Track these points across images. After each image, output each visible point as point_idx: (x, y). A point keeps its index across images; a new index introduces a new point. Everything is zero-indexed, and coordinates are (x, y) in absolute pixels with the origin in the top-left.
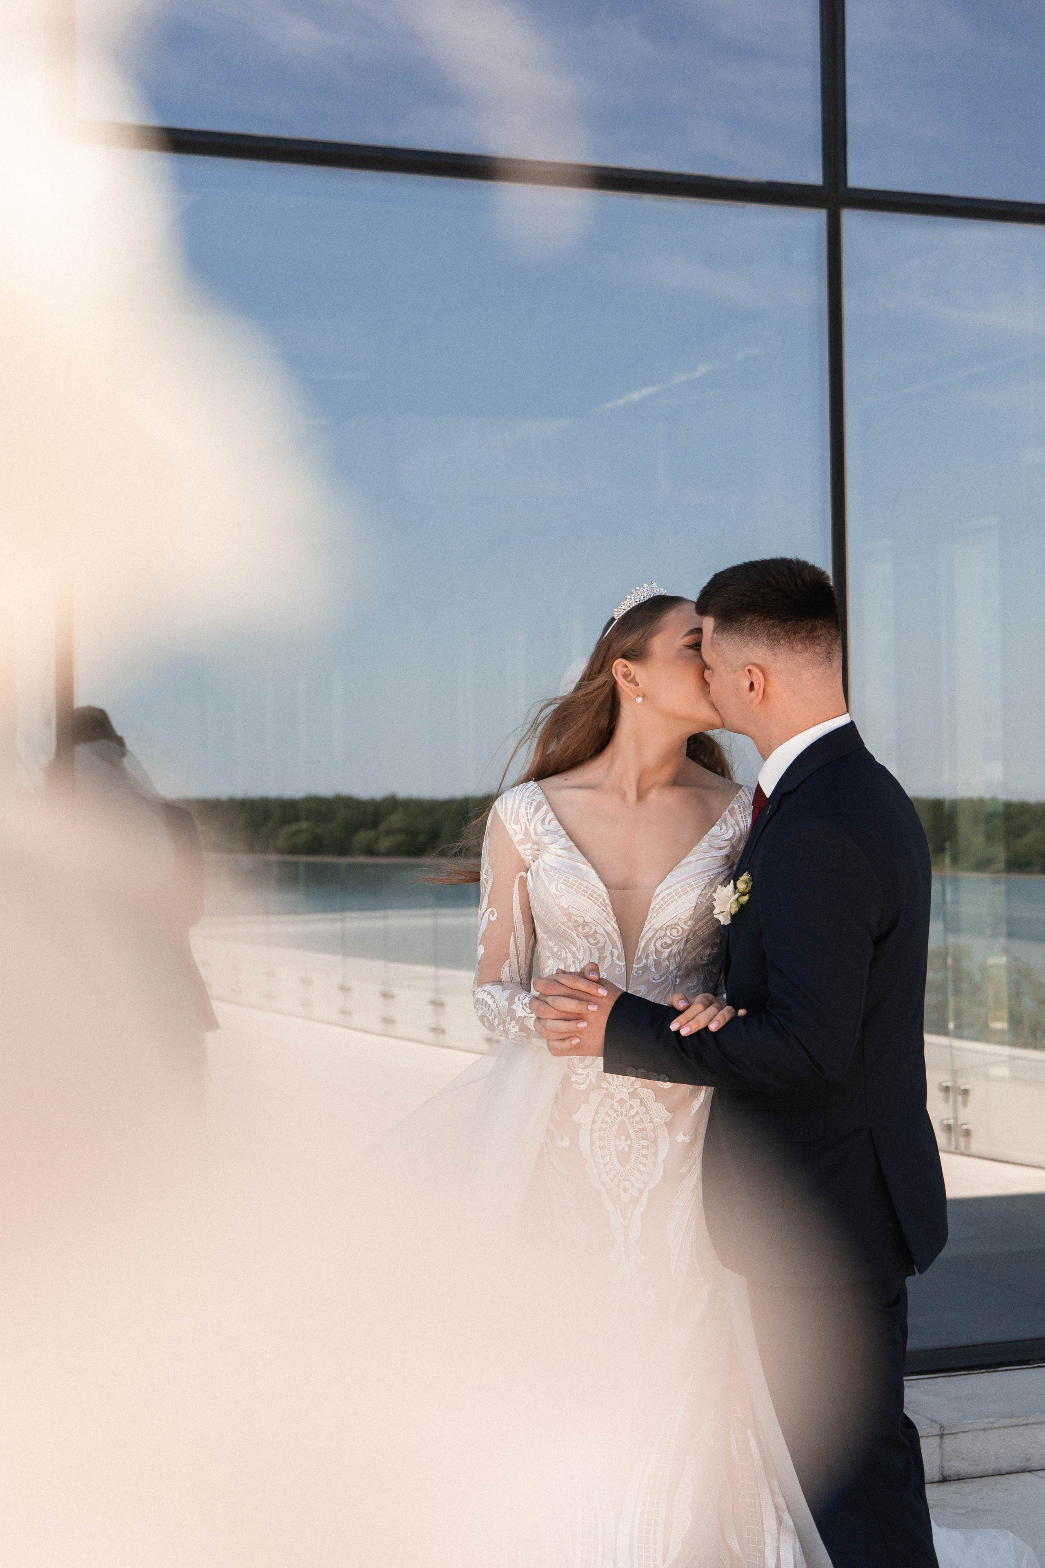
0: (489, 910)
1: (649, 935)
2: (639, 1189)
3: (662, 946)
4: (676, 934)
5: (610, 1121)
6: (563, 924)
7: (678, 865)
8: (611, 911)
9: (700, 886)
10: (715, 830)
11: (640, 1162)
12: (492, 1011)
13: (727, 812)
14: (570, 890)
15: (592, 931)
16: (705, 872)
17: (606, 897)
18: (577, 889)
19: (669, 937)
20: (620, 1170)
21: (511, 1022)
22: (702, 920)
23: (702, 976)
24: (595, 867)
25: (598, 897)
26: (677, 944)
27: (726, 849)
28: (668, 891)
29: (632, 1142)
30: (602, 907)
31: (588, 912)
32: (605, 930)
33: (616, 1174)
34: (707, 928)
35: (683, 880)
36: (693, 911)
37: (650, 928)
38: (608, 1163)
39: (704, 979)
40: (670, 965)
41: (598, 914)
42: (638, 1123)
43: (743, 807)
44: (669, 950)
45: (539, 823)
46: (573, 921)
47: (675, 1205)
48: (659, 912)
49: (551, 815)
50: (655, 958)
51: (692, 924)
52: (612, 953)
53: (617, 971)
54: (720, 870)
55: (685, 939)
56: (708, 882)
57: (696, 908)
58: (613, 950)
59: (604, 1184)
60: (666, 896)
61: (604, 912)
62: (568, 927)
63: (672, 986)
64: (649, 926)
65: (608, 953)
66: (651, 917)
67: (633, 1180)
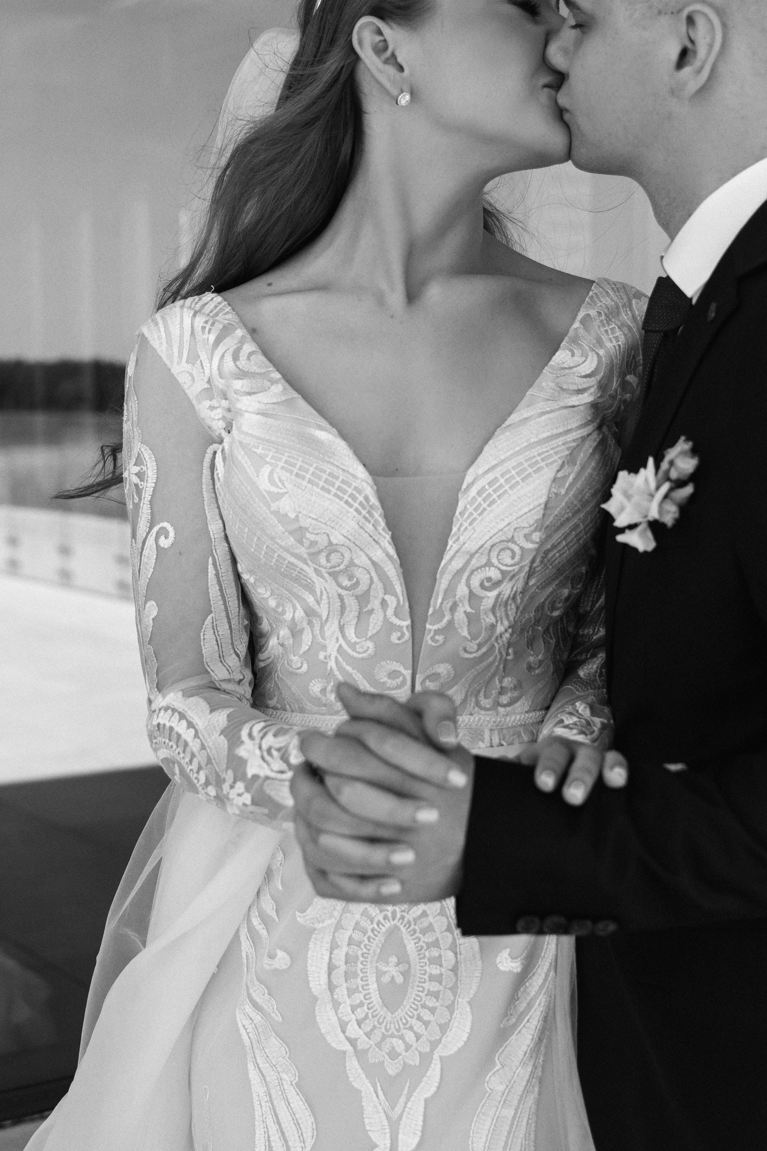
0: (155, 529)
1: (457, 564)
2: (420, 1053)
3: (482, 586)
4: (509, 561)
5: (371, 927)
6: (287, 551)
7: (504, 426)
8: (380, 519)
9: (552, 463)
10: (561, 357)
11: (424, 1006)
12: (193, 756)
13: (576, 325)
14: (300, 481)
15: (346, 562)
16: (559, 435)
17: (370, 491)
18: (312, 478)
19: (496, 567)
20: (385, 1018)
21: (235, 782)
22: (558, 528)
23: (553, 642)
24: (343, 436)
25: (355, 493)
26: (511, 579)
27: (589, 392)
28: (490, 476)
29: (410, 967)
30: (364, 512)
31: (337, 523)
32: (370, 559)
33: (376, 1023)
34: (566, 545)
35: (518, 453)
36: (542, 512)
37: (457, 552)
38: (361, 1004)
39: (556, 646)
40: (497, 622)
41: (357, 527)
42: (424, 932)
43: (605, 314)
44: (493, 594)
45: (229, 358)
46: (306, 543)
47: (488, 1090)
48: (475, 519)
49: (249, 347)
50: (469, 610)
51: (540, 538)
52: (384, 603)
53: (394, 638)
54: (584, 432)
55: (527, 569)
56: (567, 455)
57: (548, 506)
58: (387, 597)
59: (353, 1042)
60: (487, 487)
61: (367, 523)
62: (298, 557)
63: (500, 664)
64: (455, 547)
65: (375, 604)
66: (459, 529)
67: (410, 1037)
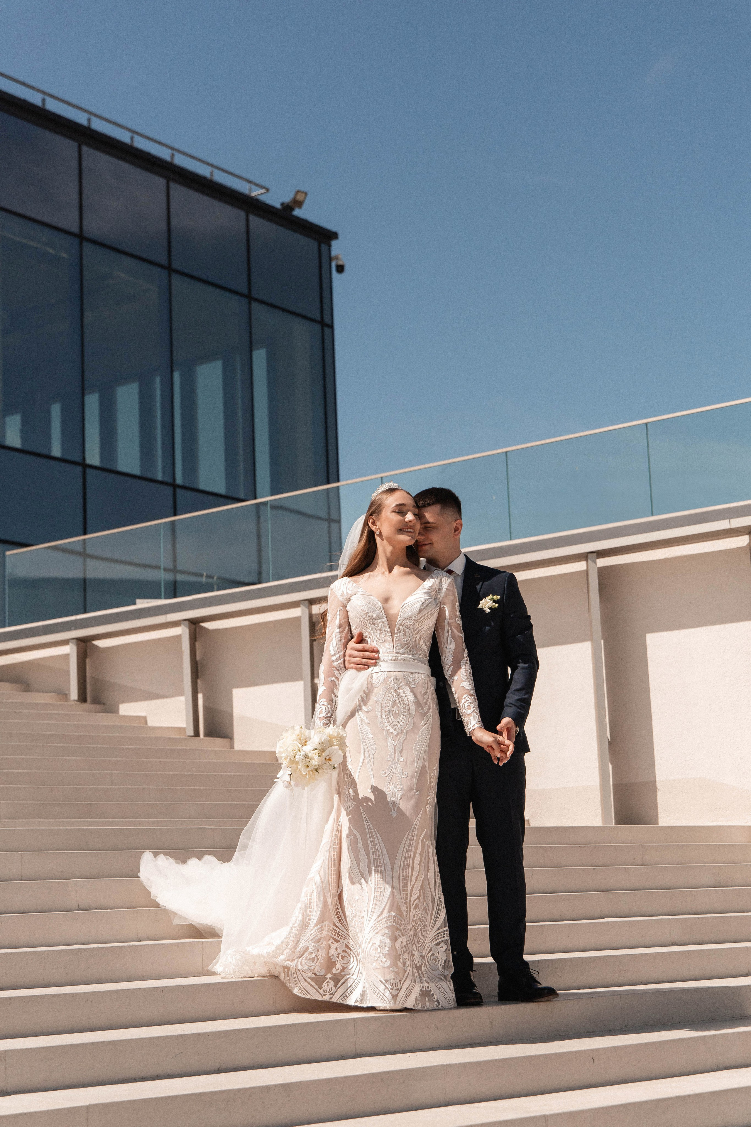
1: (400, 622)
2: (401, 730)
3: (406, 627)
5: (390, 699)
15: (376, 621)
20: (393, 721)
26: (412, 626)
29: (399, 709)
32: (381, 621)
38: (388, 718)
44: (409, 629)
50: (403, 633)
53: (388, 638)
58: (385, 629)
59: (386, 727)
61: (381, 613)
64: (400, 618)
65: (383, 631)
67: (399, 725)
